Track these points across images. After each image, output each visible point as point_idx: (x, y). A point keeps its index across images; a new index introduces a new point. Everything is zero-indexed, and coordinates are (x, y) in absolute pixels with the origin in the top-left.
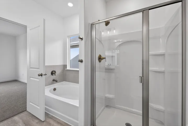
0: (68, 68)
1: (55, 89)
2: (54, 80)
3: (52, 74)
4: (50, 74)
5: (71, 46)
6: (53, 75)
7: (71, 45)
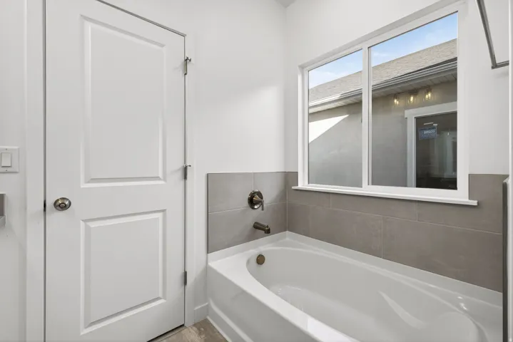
0: (303, 184)
1: (260, 260)
2: (257, 226)
3: (252, 202)
4: (246, 203)
5: (309, 114)
6: (256, 207)
7: (312, 111)
